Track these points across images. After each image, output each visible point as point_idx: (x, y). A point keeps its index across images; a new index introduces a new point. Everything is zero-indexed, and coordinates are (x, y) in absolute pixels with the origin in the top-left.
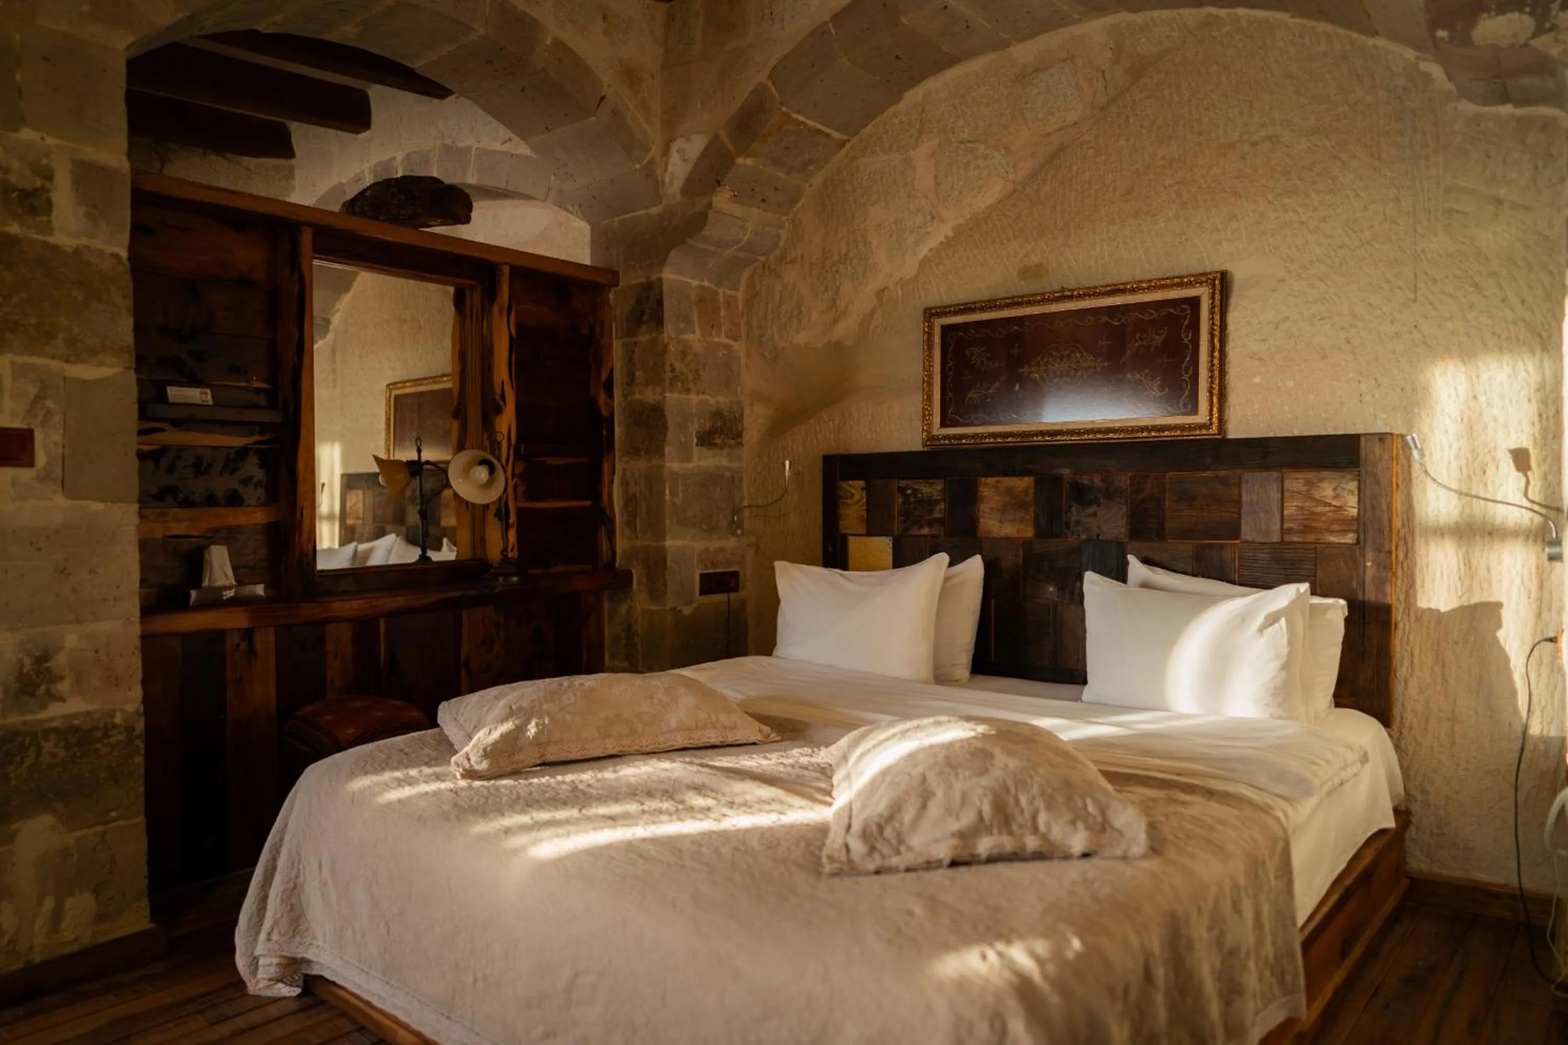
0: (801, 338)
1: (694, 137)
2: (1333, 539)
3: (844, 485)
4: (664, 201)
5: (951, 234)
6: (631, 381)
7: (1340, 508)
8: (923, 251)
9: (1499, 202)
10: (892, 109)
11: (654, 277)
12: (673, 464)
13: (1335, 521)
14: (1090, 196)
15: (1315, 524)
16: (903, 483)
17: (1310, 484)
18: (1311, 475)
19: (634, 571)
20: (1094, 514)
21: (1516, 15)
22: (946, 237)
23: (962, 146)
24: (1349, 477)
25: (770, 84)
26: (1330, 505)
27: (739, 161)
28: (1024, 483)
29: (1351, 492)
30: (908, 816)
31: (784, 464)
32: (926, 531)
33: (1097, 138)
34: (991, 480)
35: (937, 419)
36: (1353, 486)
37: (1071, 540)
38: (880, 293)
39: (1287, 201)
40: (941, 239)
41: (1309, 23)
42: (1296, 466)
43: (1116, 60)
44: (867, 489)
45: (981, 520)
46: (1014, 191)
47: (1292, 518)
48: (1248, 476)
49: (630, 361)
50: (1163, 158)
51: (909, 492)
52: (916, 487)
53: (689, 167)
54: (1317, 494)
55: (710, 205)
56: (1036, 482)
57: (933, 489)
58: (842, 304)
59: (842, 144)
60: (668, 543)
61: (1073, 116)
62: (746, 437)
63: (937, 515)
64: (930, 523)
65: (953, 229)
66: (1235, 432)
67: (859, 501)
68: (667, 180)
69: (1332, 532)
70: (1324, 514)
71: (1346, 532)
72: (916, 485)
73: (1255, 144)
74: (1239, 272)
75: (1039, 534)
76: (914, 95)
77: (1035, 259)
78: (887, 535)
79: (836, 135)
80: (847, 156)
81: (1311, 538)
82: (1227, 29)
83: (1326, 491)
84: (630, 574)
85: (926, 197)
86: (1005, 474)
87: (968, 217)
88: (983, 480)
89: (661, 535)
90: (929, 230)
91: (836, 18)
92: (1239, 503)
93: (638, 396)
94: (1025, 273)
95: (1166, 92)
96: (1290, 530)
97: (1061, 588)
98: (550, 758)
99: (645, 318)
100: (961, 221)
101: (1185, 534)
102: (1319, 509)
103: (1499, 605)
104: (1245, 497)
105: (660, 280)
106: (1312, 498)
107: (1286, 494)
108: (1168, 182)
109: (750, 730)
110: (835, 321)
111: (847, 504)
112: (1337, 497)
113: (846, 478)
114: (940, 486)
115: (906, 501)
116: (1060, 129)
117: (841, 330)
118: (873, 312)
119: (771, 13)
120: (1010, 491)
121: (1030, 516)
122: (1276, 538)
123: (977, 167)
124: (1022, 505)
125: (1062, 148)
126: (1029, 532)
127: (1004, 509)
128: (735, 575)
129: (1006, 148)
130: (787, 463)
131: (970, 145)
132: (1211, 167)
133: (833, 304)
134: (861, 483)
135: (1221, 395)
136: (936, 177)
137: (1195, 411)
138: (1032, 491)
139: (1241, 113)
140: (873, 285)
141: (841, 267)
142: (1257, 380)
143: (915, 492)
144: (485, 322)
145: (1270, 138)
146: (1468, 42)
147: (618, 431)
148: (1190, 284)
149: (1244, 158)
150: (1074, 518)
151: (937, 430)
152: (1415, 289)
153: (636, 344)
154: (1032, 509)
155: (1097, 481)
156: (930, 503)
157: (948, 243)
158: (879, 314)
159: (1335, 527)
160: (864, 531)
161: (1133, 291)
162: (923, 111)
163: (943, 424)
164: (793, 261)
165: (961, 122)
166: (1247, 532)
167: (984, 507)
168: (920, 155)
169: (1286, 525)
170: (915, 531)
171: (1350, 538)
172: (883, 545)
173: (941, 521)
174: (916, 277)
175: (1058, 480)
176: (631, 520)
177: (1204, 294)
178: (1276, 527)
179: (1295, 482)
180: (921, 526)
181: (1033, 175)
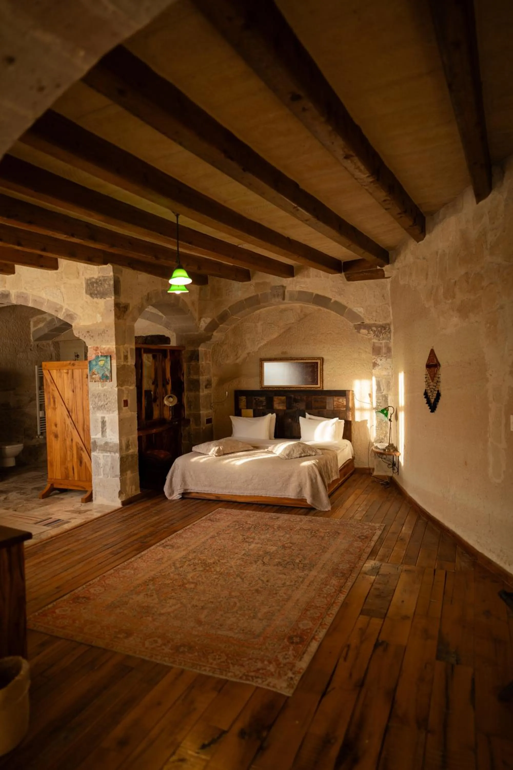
0: (228, 362)
1: (208, 318)
2: (342, 409)
3: (240, 397)
4: (199, 331)
6: (189, 373)
7: (343, 403)
8: (259, 346)
9: (366, 352)
10: (252, 314)
11: (196, 349)
12: (201, 394)
13: (342, 406)
14: (296, 339)
15: (339, 406)
16: (256, 397)
17: (338, 399)
18: (338, 397)
19: (191, 419)
20: (299, 404)
21: (365, 330)
23: (268, 324)
25: (228, 310)
27: (221, 326)
28: (284, 398)
29: (345, 401)
30: (292, 453)
31: (226, 393)
32: (261, 408)
33: (298, 327)
34: (276, 397)
36: (345, 399)
37: (294, 410)
38: (248, 354)
39: (333, 346)
40: (264, 344)
41: (336, 314)
42: (336, 396)
43: (301, 312)
44: (246, 398)
45: (275, 406)
46: (280, 336)
47: (335, 405)
48: (328, 398)
49: (189, 368)
50: (311, 334)
53: (206, 325)
55: (212, 334)
56: (287, 398)
57: (263, 399)
58: (239, 355)
59: (240, 319)
60: (201, 412)
61: (292, 322)
62: (213, 385)
63: (264, 404)
64: (263, 406)
65: (267, 342)
66: (325, 389)
67: (244, 401)
68: (200, 327)
71: (344, 408)
72: (258, 398)
73: (328, 334)
74: (325, 358)
75: (288, 408)
76: (258, 312)
77: (284, 350)
78: (252, 409)
79: (239, 318)
80: (239, 322)
81: (338, 409)
83: (341, 400)
84: (190, 420)
85: (260, 334)
86: (279, 396)
87: (270, 340)
88: (274, 397)
89: (200, 410)
90: (261, 341)
91: (246, 300)
92: (326, 402)
93: (191, 377)
94: (283, 353)
95: (311, 321)
96: (335, 408)
97: (292, 420)
98: (225, 453)
99: (193, 359)
100: (268, 340)
101: (316, 408)
102: (340, 404)
103: (367, 420)
104: (327, 401)
105: (198, 350)
106: (338, 402)
107: (334, 401)
108: (312, 339)
109: (252, 448)
110: (237, 359)
111: (241, 402)
112: (342, 401)
113: (241, 396)
114: (264, 398)
115: (256, 401)
116: (289, 324)
117: (238, 361)
118: (246, 357)
120: (281, 399)
121: (285, 404)
122: (333, 409)
123: (272, 329)
124: (283, 402)
125: (290, 328)
126: (285, 408)
127: (279, 403)
128: (211, 419)
129: (278, 326)
130: (227, 393)
131: (270, 324)
132: (320, 337)
133: (236, 355)
134: (245, 397)
135: (322, 381)
136: (263, 330)
137: (317, 384)
140: (247, 351)
141: (238, 347)
142: (329, 379)
143: (259, 399)
145: (330, 333)
146: (359, 333)
147: (185, 385)
148: (316, 360)
149: (326, 336)
150: (294, 405)
151: (263, 386)
152: (354, 364)
153: (191, 365)
155: (299, 398)
156: (262, 402)
157: (265, 345)
158: (248, 358)
160: (246, 408)
161: (305, 360)
162: (260, 315)
164: (226, 344)
165: (268, 319)
166: (327, 408)
167: (275, 403)
168: (259, 324)
170: (259, 408)
171: (345, 409)
172: (251, 411)
173: (265, 406)
174: (258, 351)
175: (291, 397)
176: (190, 407)
177: (319, 361)
178: (333, 407)
179: (336, 399)
180: (260, 407)
181: (284, 332)
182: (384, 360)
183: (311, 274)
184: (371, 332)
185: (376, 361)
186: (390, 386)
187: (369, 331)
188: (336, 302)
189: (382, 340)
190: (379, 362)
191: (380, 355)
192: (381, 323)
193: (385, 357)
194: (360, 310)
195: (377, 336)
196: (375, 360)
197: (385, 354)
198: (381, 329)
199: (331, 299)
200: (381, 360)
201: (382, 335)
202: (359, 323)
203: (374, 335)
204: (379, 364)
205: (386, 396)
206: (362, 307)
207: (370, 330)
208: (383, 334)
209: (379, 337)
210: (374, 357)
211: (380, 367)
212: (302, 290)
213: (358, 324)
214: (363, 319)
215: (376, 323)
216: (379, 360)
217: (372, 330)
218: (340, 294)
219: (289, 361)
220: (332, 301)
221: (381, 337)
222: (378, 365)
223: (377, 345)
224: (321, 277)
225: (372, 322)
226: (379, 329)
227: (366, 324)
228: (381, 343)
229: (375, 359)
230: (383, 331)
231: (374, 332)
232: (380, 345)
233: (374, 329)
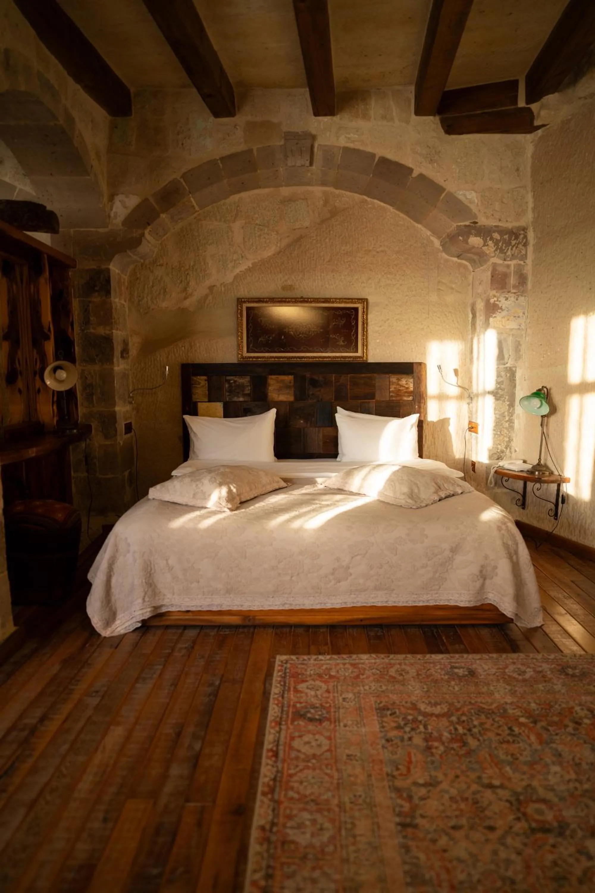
0: (164, 305)
1: (131, 196)
2: (405, 399)
3: (195, 378)
4: (110, 227)
5: (251, 266)
6: (87, 322)
7: (407, 388)
8: (237, 271)
9: (452, 289)
10: (223, 201)
11: (103, 267)
12: (116, 368)
13: (406, 392)
14: (313, 260)
15: (400, 394)
16: (228, 378)
17: (399, 380)
18: (399, 376)
19: (92, 424)
20: (320, 391)
22: (249, 267)
23: (257, 226)
24: (410, 378)
25: (182, 180)
26: (405, 387)
27: (161, 217)
28: (289, 379)
29: (411, 382)
31: (166, 368)
32: (241, 399)
33: (317, 236)
34: (274, 377)
35: (245, 349)
36: (412, 380)
37: (310, 401)
38: (211, 288)
39: (389, 276)
40: (246, 267)
41: (398, 212)
42: (394, 373)
43: (325, 205)
44: (209, 381)
45: (269, 394)
46: (280, 252)
47: (393, 392)
48: (378, 376)
49: (86, 311)
50: (344, 250)
51: (232, 382)
52: (236, 379)
53: (127, 213)
54: (401, 383)
55: (141, 235)
56: (294, 378)
57: (245, 380)
58: (190, 290)
60: (117, 409)
61: (306, 225)
62: (130, 353)
63: (246, 392)
64: (244, 395)
65: (252, 264)
66: (372, 360)
67: (203, 386)
68: (112, 215)
69: (405, 396)
70: (402, 390)
71: (409, 396)
73: (378, 252)
74: (372, 299)
75: (296, 399)
76: (235, 198)
77: (289, 283)
78: (220, 401)
79: (198, 206)
80: (195, 218)
81: (398, 398)
82: (370, 206)
83: (403, 382)
84: (90, 427)
85: (239, 246)
86: (279, 374)
87: (260, 259)
88: (270, 377)
89: (114, 405)
90: (241, 262)
91: (222, 159)
92: (375, 386)
93: (92, 331)
94: (284, 288)
95: (346, 224)
96: (392, 396)
97: (308, 421)
99: (96, 288)
100: (256, 261)
101: (356, 398)
102: (401, 388)
104: (377, 384)
105: (108, 270)
106: (398, 384)
107: (391, 383)
108: (346, 261)
110: (185, 298)
111: (196, 387)
112: (407, 384)
113: (196, 375)
114: (248, 379)
115: (230, 386)
116: (299, 229)
117: (187, 303)
118: (207, 296)
119: (182, 144)
120: (282, 381)
121: (292, 392)
122: (388, 399)
123: (265, 238)
124: (288, 387)
125: (301, 238)
126: (291, 398)
127: (279, 390)
128: (130, 424)
129: (277, 232)
131: (261, 227)
132: (362, 258)
133: (185, 289)
134: (205, 378)
135: (365, 345)
136: (244, 238)
137: (357, 351)
138: (293, 381)
139: (373, 239)
140: (208, 283)
141: (191, 273)
142: (378, 341)
143: (235, 381)
144: (32, 287)
145: (383, 251)
146: (467, 243)
147: (76, 348)
148: (355, 303)
149: (374, 257)
150: (311, 393)
151: (246, 354)
152: (429, 314)
153: (90, 302)
154: (293, 389)
155: (321, 378)
156: (242, 387)
157: (250, 270)
158: (210, 297)
159: (406, 394)
160: (207, 400)
161: (333, 302)
162: (238, 206)
163: (248, 352)
164: (161, 265)
165: (257, 216)
166: (378, 397)
167: (271, 388)
168: (237, 226)
169: (391, 394)
170: (235, 399)
171: (411, 398)
172: (219, 406)
173: (249, 395)
175: (304, 377)
176: (89, 397)
177: (359, 306)
178: (388, 394)
179: (394, 379)
180: (239, 397)
181: (289, 246)
182: (512, 298)
183: (372, 113)
184: (490, 243)
185: (497, 301)
186: (520, 351)
187: (485, 241)
188: (421, 176)
189: (510, 260)
190: (503, 303)
191: (505, 290)
192: (509, 225)
193: (514, 293)
194: (469, 197)
195: (502, 251)
196: (496, 299)
197: (514, 287)
198: (510, 239)
199: (411, 170)
200: (507, 299)
201: (512, 249)
202: (467, 223)
203: (496, 250)
204: (503, 308)
205: (514, 369)
206: (476, 192)
207: (488, 239)
208: (513, 246)
209: (505, 253)
210: (494, 292)
211: (504, 313)
212: (351, 145)
213: (465, 226)
214: (475, 216)
215: (500, 224)
216: (502, 299)
217: (492, 239)
218: (431, 161)
219: (300, 304)
220: (415, 174)
221: (509, 253)
222: (501, 309)
223: (501, 269)
224: (392, 119)
225: (492, 223)
226: (506, 237)
227: (480, 226)
228: (508, 266)
229: (495, 296)
230: (513, 242)
231: (496, 243)
232: (505, 270)
233: (496, 236)
